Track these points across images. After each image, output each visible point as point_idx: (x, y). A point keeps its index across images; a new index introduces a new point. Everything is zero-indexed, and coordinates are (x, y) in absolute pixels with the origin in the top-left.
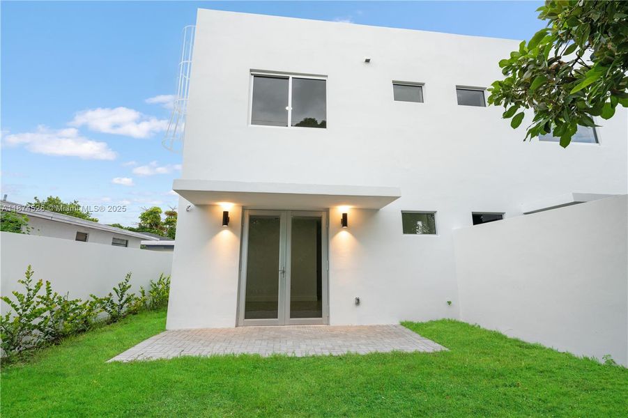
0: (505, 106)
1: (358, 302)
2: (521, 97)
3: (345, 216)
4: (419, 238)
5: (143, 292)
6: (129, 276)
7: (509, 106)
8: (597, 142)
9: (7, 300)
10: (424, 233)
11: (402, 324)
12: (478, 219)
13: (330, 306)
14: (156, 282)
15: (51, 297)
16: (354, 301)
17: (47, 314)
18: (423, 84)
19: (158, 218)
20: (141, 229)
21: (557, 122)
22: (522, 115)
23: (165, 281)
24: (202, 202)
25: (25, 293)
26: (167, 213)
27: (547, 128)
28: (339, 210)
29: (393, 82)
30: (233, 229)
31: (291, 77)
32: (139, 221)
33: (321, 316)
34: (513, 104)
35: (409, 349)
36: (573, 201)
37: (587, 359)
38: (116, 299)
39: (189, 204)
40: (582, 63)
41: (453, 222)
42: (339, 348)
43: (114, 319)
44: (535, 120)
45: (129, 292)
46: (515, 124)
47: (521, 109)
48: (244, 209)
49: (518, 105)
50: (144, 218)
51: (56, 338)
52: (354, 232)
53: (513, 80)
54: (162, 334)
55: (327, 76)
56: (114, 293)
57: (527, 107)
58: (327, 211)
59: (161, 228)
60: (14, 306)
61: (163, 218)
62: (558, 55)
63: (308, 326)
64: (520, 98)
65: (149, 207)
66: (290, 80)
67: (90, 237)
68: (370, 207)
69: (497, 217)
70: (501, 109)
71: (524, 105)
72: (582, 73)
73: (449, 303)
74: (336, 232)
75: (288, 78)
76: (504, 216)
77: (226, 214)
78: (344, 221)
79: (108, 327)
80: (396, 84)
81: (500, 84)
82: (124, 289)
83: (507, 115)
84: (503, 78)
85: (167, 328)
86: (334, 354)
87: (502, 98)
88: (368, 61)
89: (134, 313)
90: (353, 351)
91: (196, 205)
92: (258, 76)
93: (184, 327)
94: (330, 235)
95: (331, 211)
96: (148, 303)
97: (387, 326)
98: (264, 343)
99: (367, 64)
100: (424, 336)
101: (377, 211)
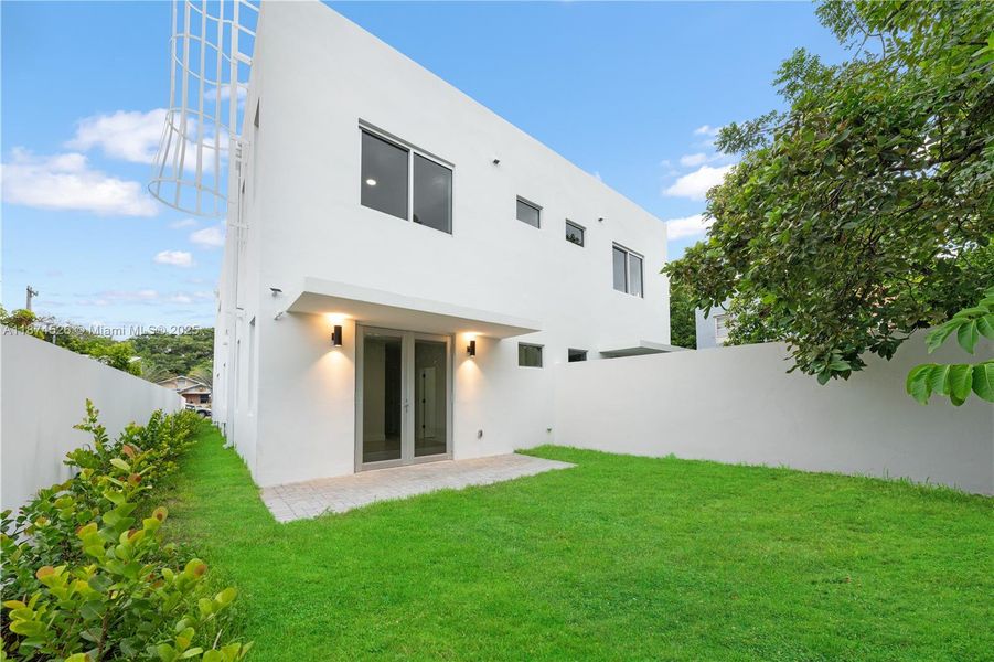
1: (481, 434)
3: (473, 344)
4: (530, 371)
8: (643, 295)
10: (533, 366)
11: (516, 452)
12: (573, 356)
13: (454, 440)
16: (477, 434)
18: (541, 208)
28: (466, 338)
29: (518, 197)
31: (412, 151)
33: (445, 452)
41: (554, 357)
48: (358, 325)
52: (481, 363)
55: (453, 165)
58: (453, 336)
63: (434, 464)
66: (412, 154)
69: (583, 356)
73: (549, 430)
74: (462, 361)
75: (407, 151)
76: (588, 356)
77: (338, 330)
78: (471, 350)
80: (520, 200)
88: (496, 162)
92: (368, 133)
94: (455, 366)
95: (457, 339)
97: (504, 455)
99: (496, 167)
100: (548, 458)
101: (499, 340)
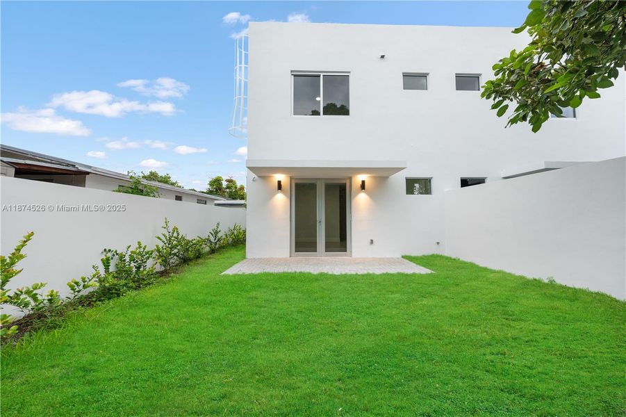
0: (494, 99)
1: (372, 242)
2: (508, 92)
3: (363, 182)
4: (417, 198)
5: (226, 235)
6: (218, 224)
7: (497, 100)
8: (575, 117)
9: (159, 238)
10: (421, 193)
11: (403, 257)
12: (465, 183)
13: (353, 244)
14: (232, 228)
15: (180, 237)
16: (369, 241)
17: (179, 247)
18: (428, 74)
19: (221, 184)
20: (210, 192)
21: (533, 112)
22: (507, 106)
23: (238, 228)
24: (263, 175)
25: (167, 235)
26: (227, 181)
27: (524, 118)
28: (359, 178)
29: (403, 73)
30: (284, 193)
31: (322, 74)
32: (208, 186)
33: (346, 251)
34: (501, 98)
35: (409, 271)
36: (543, 167)
37: (535, 280)
38: (212, 239)
39: (254, 175)
40: (560, 64)
41: (446, 186)
42: (362, 270)
43: (213, 251)
44: (517, 110)
45: (219, 235)
46: (500, 114)
47: (507, 102)
48: (291, 178)
49: (504, 99)
50: (211, 184)
51: (185, 261)
52: (370, 194)
53: (501, 80)
54: (245, 261)
55: (349, 72)
56: (210, 235)
57: (512, 100)
58: (350, 179)
59: (224, 192)
60: (163, 242)
61: (224, 184)
62: (540, 61)
63: (338, 258)
64: (506, 94)
65: (214, 177)
66: (322, 77)
67: (183, 198)
68: (382, 176)
69: (480, 181)
70: (491, 102)
71: (509, 98)
72: (560, 71)
73: (438, 243)
74: (357, 194)
75: (319, 76)
76: (487, 180)
77: (279, 183)
78: (363, 186)
79: (211, 256)
80: (406, 75)
81: (492, 83)
82: (216, 233)
83: (494, 107)
84: (494, 78)
85: (247, 257)
86: (359, 273)
87: (492, 93)
88: (383, 57)
89: (223, 247)
90: (371, 272)
91: (259, 177)
92: (297, 76)
93: (258, 257)
94: (352, 196)
95: (353, 179)
96: (230, 242)
97: (392, 258)
98: (312, 267)
99: (382, 60)
100: (419, 264)
101: (387, 178)
